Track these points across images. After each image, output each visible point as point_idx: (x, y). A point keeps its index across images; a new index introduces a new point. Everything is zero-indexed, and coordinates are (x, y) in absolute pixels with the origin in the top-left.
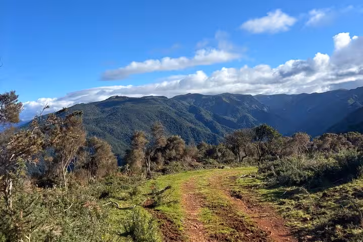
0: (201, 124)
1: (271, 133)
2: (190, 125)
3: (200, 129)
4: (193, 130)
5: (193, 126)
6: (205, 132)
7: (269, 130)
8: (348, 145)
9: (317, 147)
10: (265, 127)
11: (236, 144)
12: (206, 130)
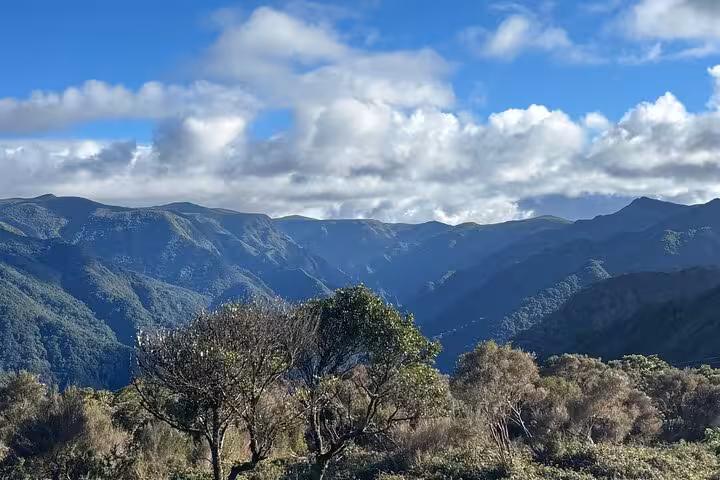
0: (81, 308)
1: (390, 334)
2: (41, 310)
3: (74, 326)
4: (47, 329)
5: (50, 315)
6: (95, 337)
7: (379, 318)
8: (642, 407)
9: (566, 416)
10: (363, 301)
11: (206, 389)
12: (97, 331)
